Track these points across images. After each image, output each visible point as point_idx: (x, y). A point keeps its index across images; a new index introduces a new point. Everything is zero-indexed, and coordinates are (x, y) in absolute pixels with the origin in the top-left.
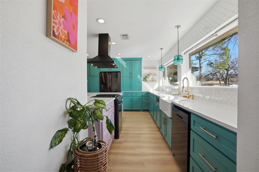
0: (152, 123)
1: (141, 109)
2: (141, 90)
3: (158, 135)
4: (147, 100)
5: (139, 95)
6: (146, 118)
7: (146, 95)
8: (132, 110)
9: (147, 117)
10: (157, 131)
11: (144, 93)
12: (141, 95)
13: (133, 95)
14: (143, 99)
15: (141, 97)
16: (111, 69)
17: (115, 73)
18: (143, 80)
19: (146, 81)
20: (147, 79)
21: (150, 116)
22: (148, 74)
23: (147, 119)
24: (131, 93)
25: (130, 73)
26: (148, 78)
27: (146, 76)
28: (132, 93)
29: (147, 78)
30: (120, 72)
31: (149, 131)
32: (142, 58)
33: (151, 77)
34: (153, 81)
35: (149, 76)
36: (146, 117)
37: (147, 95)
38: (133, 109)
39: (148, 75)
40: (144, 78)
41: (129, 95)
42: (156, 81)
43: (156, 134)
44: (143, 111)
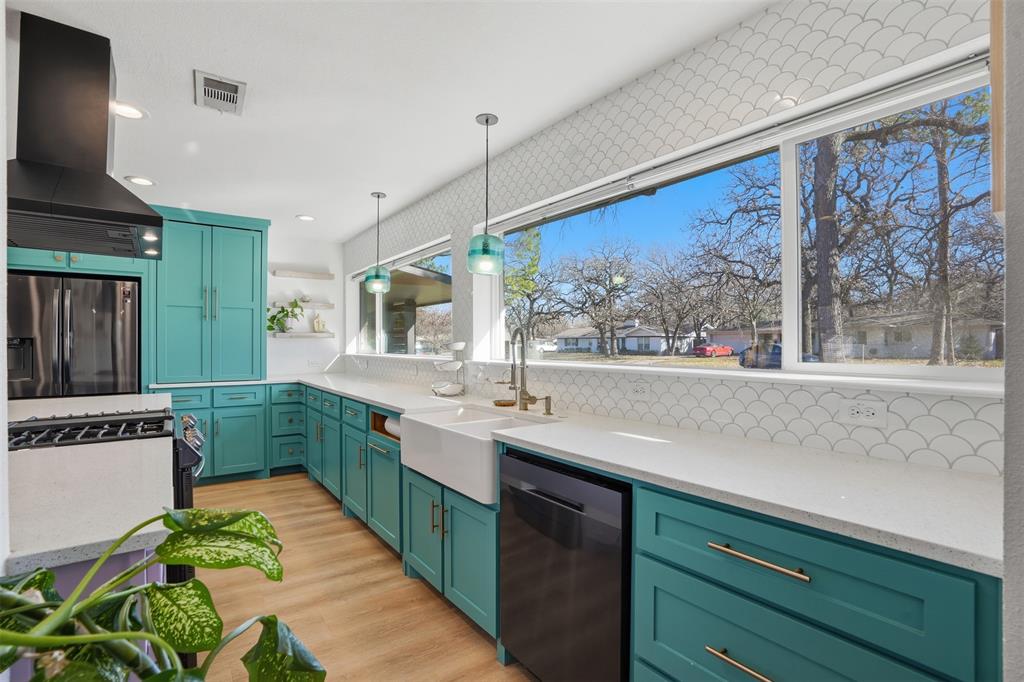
0: (346, 531)
1: (262, 467)
2: (262, 375)
3: (395, 583)
4: (291, 421)
5: (250, 400)
6: (304, 510)
7: (285, 398)
8: (215, 477)
9: (303, 501)
10: (384, 564)
11: (275, 390)
12: (260, 398)
13: (219, 400)
14: (275, 415)
15: (261, 408)
16: (69, 259)
17: (100, 282)
18: (270, 328)
19: (284, 331)
20: (290, 322)
21: (316, 497)
22: (293, 300)
23: (306, 514)
24: (209, 390)
25: (203, 291)
26: (295, 316)
27: (283, 310)
28: (213, 391)
29: (287, 315)
30: (138, 280)
31: (347, 577)
32: (268, 222)
33: (307, 312)
34: (315, 332)
35: (297, 311)
36: (300, 504)
37: (295, 398)
38: (216, 474)
39: (294, 304)
40: (273, 318)
41: (195, 403)
42: (328, 332)
43: (386, 580)
44: (271, 476)
